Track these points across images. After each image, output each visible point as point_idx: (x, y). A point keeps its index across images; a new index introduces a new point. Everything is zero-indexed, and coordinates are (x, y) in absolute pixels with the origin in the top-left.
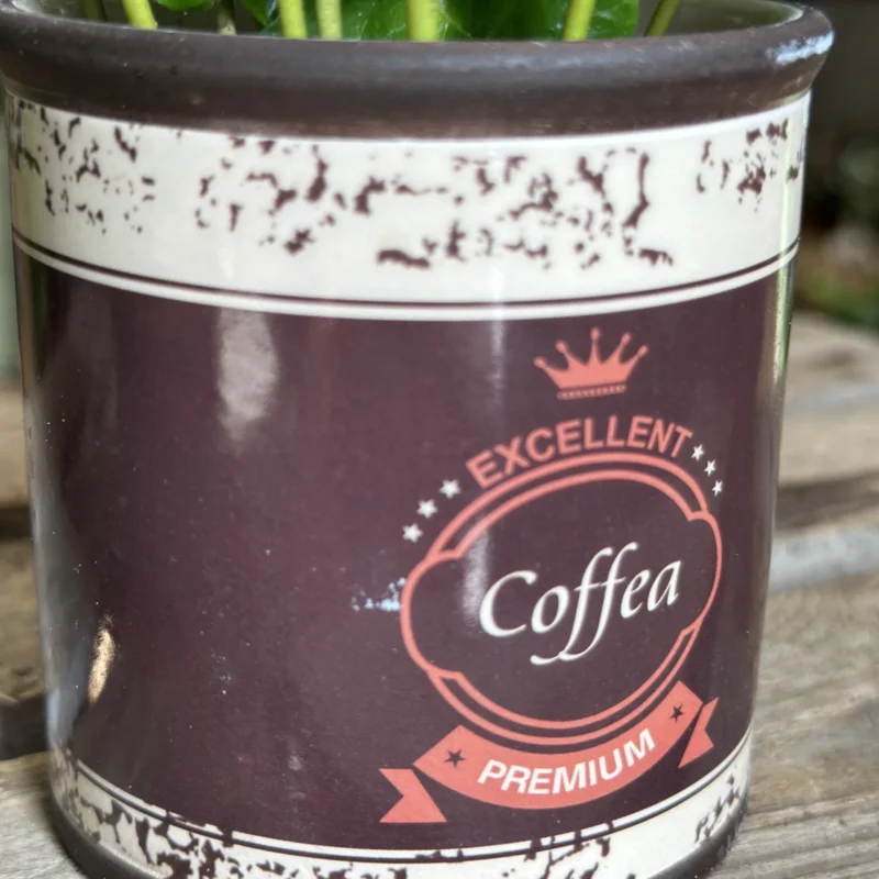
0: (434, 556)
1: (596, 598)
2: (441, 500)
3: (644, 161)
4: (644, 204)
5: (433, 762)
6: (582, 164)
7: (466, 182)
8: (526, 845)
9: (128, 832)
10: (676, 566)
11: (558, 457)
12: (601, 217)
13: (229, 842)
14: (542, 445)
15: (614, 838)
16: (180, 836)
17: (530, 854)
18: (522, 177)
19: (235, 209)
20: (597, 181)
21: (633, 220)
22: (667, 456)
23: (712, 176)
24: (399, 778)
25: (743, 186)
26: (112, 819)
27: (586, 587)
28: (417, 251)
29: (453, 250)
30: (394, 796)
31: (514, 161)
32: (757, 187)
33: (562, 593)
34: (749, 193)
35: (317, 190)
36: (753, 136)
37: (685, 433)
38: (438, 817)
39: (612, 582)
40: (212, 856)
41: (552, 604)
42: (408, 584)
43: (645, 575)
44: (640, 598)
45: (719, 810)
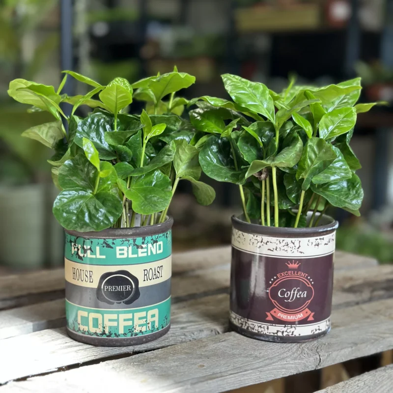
0: (273, 286)
1: (294, 294)
2: (274, 279)
3: (300, 242)
4: (300, 246)
5: (272, 312)
6: (292, 241)
7: (278, 242)
8: (284, 326)
9: (237, 320)
10: (306, 292)
11: (288, 275)
12: (294, 247)
13: (248, 321)
14: (286, 273)
15: (297, 328)
16: (242, 320)
17: (285, 327)
18: (284, 242)
19: (253, 243)
20: (294, 243)
21: (298, 248)
22: (304, 277)
23: (310, 244)
24: (268, 314)
25: (315, 245)
26: (235, 319)
27: (292, 292)
28: (272, 249)
29: (276, 250)
30: (267, 316)
31: (283, 240)
32: (318, 245)
33: (289, 292)
34: (316, 246)
35: (262, 242)
36: (317, 239)
37: (307, 275)
38: (272, 319)
39: (296, 292)
40: (246, 323)
41: (288, 294)
42: (270, 289)
43: (301, 292)
44: (300, 295)
45: (316, 330)
